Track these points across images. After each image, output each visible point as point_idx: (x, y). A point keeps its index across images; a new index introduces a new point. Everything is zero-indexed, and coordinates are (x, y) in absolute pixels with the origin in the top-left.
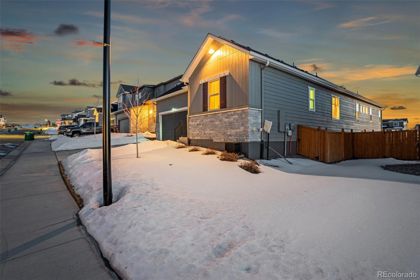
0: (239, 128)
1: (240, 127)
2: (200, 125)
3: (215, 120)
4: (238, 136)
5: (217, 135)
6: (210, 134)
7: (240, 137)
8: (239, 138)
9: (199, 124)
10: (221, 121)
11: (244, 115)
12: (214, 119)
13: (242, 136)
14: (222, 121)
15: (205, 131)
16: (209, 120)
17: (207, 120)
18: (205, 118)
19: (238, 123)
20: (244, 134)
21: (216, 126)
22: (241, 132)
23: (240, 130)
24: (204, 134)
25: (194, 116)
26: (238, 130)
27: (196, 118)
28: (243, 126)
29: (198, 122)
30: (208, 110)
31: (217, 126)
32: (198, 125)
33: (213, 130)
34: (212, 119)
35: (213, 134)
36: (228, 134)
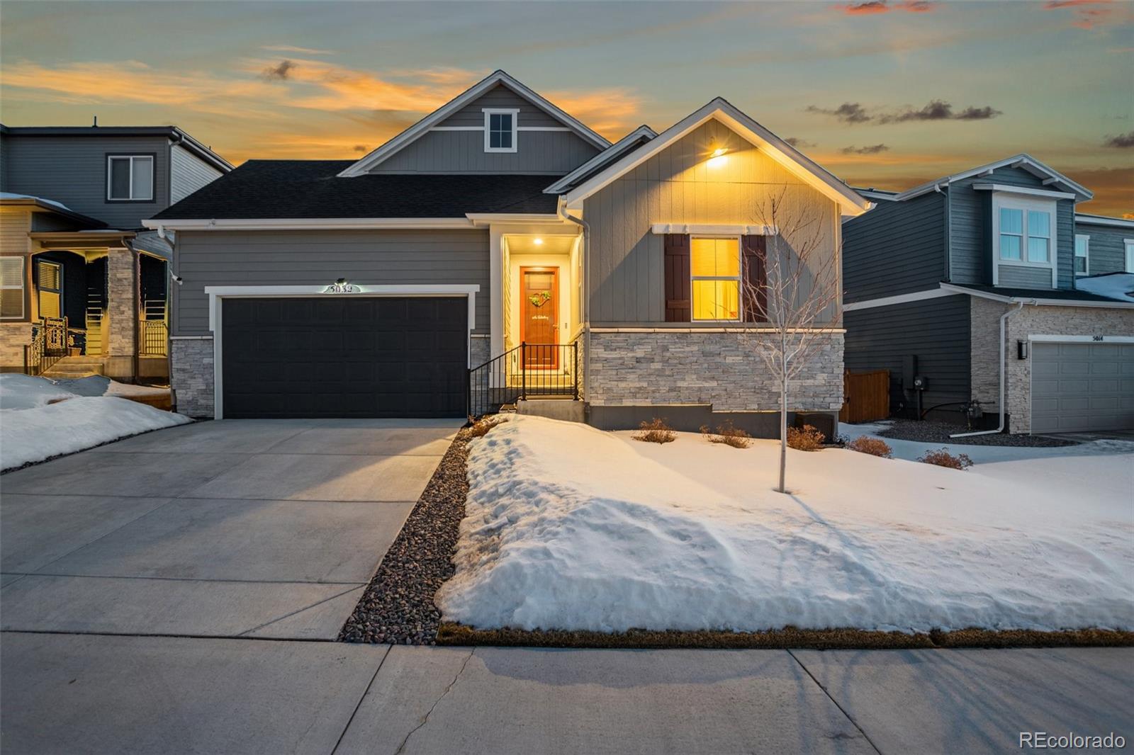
0: (813, 378)
1: (815, 374)
2: (652, 360)
3: (724, 351)
4: (809, 397)
5: (730, 395)
6: (700, 389)
7: (816, 399)
8: (810, 400)
9: (644, 358)
10: (747, 355)
11: (829, 346)
12: (717, 347)
13: (822, 396)
14: (749, 356)
15: (675, 381)
16: (695, 348)
17: (687, 349)
18: (675, 343)
19: (810, 365)
20: (826, 392)
21: (726, 370)
22: (817, 386)
23: (817, 383)
24: (671, 390)
25: (621, 330)
26: (809, 382)
27: (629, 337)
28: (824, 372)
29: (640, 353)
30: (692, 321)
31: (731, 368)
32: (638, 360)
33: (713, 378)
34: (709, 348)
35: (713, 390)
36: (773, 391)
